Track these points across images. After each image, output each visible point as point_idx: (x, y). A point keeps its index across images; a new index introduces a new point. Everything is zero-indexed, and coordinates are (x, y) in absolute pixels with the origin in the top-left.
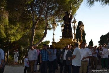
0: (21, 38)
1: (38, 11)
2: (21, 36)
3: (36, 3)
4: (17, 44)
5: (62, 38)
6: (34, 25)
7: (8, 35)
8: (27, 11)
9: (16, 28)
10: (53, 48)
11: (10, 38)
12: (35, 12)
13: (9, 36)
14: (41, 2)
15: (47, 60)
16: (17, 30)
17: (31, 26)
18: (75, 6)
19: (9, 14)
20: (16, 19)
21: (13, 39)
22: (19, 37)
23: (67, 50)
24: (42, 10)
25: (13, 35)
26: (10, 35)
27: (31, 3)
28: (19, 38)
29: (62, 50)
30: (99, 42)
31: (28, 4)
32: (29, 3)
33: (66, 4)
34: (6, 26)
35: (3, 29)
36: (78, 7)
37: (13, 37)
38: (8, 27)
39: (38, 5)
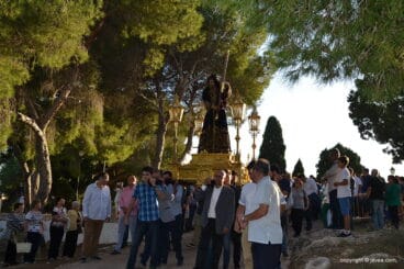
0: (131, 156)
1: (172, 93)
2: (132, 152)
3: (168, 74)
4: (121, 171)
5: (199, 151)
6: (161, 126)
7: (102, 149)
8: (145, 92)
9: (120, 132)
10: (173, 182)
11: (106, 155)
12: (165, 94)
13: (104, 152)
14: (178, 72)
15: (154, 219)
16: (121, 138)
17: (155, 128)
18: (260, 80)
19: (106, 101)
20: (121, 111)
21: (112, 159)
22: (127, 152)
23: (221, 188)
24: (183, 89)
25: (114, 149)
26: (106, 147)
27: (155, 75)
28: (127, 156)
29: (204, 188)
30: (317, 166)
31: (148, 78)
32: (151, 74)
33: (237, 76)
34: (97, 128)
35: (90, 135)
36: (266, 84)
37: (113, 154)
38: (102, 130)
39: (172, 80)
